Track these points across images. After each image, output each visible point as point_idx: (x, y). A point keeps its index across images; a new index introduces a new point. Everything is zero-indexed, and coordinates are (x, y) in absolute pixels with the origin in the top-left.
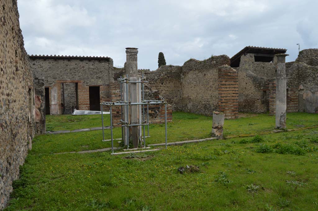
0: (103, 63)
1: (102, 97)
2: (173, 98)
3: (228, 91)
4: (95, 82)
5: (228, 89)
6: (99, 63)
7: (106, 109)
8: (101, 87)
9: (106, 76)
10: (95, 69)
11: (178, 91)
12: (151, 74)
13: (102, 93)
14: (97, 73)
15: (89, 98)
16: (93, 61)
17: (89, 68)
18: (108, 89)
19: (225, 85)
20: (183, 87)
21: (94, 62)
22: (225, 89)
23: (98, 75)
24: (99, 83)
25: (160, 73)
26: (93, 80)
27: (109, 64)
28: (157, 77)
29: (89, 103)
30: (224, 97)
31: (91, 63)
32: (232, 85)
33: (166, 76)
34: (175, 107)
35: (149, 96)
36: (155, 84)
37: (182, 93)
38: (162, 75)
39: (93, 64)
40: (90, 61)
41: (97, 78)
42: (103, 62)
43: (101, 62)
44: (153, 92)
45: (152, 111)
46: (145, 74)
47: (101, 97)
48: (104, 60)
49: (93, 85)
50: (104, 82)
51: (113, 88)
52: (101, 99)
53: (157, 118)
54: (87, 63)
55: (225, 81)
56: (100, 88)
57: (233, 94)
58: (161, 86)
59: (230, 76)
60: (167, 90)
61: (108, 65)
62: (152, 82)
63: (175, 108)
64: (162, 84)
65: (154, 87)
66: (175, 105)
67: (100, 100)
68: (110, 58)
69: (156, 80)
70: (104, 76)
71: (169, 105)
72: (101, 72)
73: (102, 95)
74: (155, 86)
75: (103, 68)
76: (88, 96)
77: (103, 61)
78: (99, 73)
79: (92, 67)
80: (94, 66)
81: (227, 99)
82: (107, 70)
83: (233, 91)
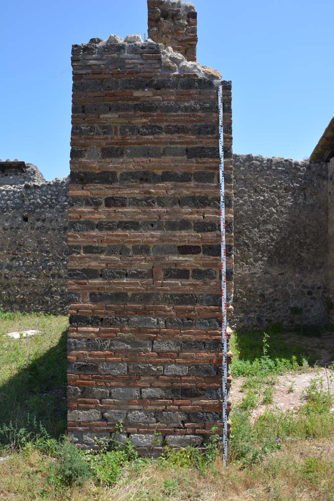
3: (124, 225)
5: (129, 212)
19: (107, 178)
22: (102, 214)
30: (91, 273)
32: (167, 177)
57: (184, 250)
59: (147, 108)
81: (119, 296)
83: (185, 225)
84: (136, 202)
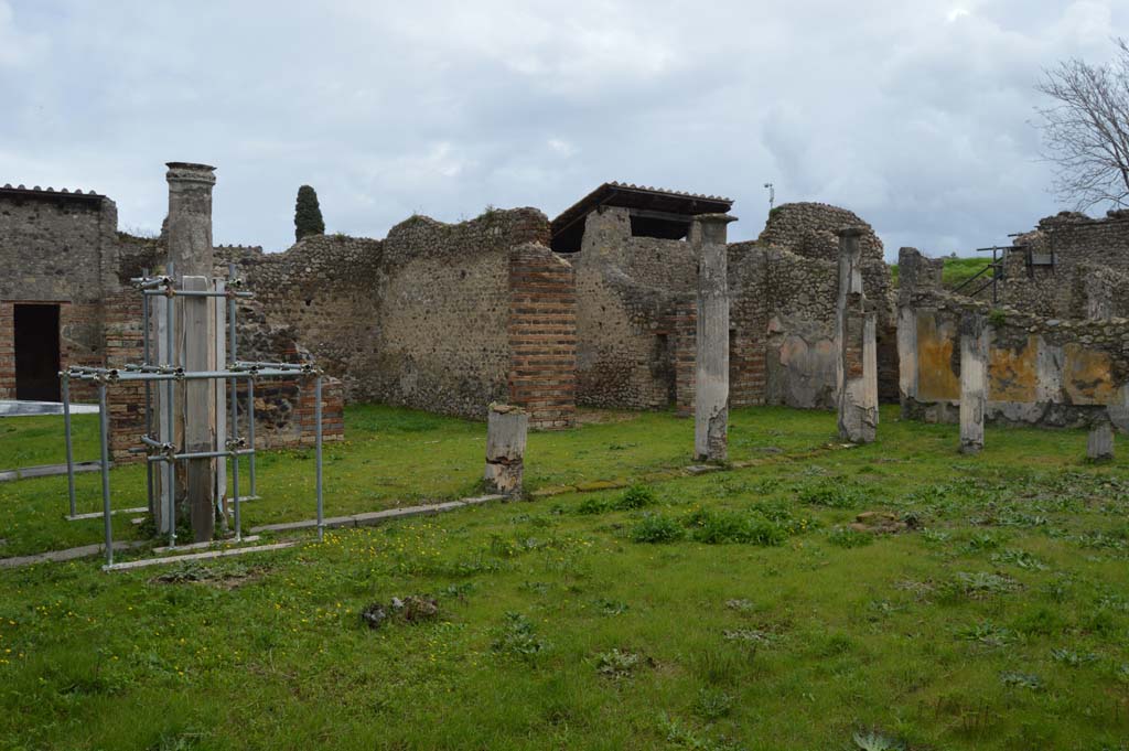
0: (75, 217)
1: (69, 348)
2: (348, 356)
3: (540, 332)
4: (37, 288)
5: (541, 327)
6: (60, 215)
7: (84, 393)
8: (64, 308)
9: (88, 265)
10: (42, 236)
11: (368, 328)
12: (264, 265)
13: (67, 330)
14: (48, 253)
15: (12, 350)
16: (35, 204)
17: (15, 233)
18: (94, 316)
19: (533, 311)
20: (387, 315)
21: (36, 210)
22: (533, 327)
23: (52, 263)
24: (59, 291)
25: (299, 264)
26: (33, 280)
27: (100, 219)
28: (287, 277)
29: (13, 370)
30: (527, 353)
31: (25, 213)
32: (554, 311)
33: (321, 275)
34: (357, 386)
35: (258, 345)
36: (280, 303)
37: (379, 337)
38: (308, 270)
39: (32, 218)
40: (19, 204)
41: (51, 274)
42: (75, 213)
43: (67, 213)
44: (272, 332)
45: (267, 402)
46: (241, 262)
47: (63, 349)
48: (79, 205)
49: (30, 298)
50: (78, 290)
51: (117, 311)
52: (66, 356)
53: (287, 429)
54: (6, 213)
55: (533, 300)
56: (62, 313)
57: (560, 342)
58: (302, 311)
59: (548, 281)
60: (327, 327)
61: (96, 222)
62: (271, 295)
63: (355, 390)
64: (308, 303)
65: (276, 312)
66: (354, 379)
67: (62, 358)
68: (104, 197)
69: (287, 288)
70: (78, 264)
71: (331, 379)
72: (66, 250)
73: (70, 340)
74: (282, 312)
75: (73, 236)
76: (12, 343)
77: (74, 208)
78: (56, 254)
79: (28, 228)
80: (39, 223)
81: (538, 363)
82: (92, 244)
83: (559, 332)
84: (544, 322)
